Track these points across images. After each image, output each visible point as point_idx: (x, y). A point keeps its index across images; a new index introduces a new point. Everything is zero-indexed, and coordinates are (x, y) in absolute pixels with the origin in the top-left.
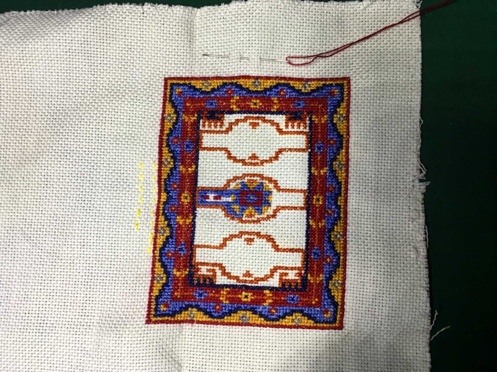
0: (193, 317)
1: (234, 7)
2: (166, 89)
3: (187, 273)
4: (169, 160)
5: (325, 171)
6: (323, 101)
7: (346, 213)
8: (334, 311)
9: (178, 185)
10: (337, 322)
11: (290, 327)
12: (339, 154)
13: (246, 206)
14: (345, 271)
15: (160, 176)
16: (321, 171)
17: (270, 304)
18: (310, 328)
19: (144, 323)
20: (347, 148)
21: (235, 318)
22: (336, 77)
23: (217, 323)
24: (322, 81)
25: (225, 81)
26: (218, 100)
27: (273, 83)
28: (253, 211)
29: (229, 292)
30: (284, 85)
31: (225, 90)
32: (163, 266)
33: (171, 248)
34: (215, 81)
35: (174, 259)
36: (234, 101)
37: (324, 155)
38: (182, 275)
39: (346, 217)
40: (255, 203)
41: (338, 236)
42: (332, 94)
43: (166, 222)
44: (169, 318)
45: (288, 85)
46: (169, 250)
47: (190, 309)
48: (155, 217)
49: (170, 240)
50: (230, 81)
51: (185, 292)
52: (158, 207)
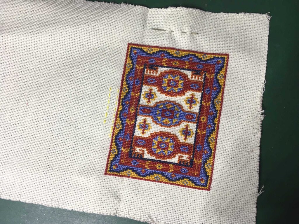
1: (170, 10)
2: (128, 49)
3: (129, 150)
4: (126, 88)
6: (213, 66)
7: (218, 128)
8: (206, 180)
10: (207, 186)
11: (182, 186)
13: (164, 117)
14: (214, 159)
15: (120, 96)
18: (192, 187)
19: (103, 174)
20: (223, 92)
21: (152, 177)
22: (221, 53)
23: (142, 179)
24: (213, 55)
25: (161, 49)
26: (156, 59)
27: (186, 53)
28: (168, 121)
29: (150, 163)
30: (192, 55)
31: (160, 54)
32: (117, 145)
33: (121, 136)
34: (155, 49)
35: (123, 142)
37: (210, 95)
38: (126, 151)
39: (218, 130)
40: (170, 117)
41: (212, 140)
42: (218, 63)
43: (120, 122)
44: (117, 173)
45: (195, 55)
47: (128, 170)
48: (115, 118)
49: (122, 131)
50: (163, 50)
51: (127, 160)
52: (117, 113)
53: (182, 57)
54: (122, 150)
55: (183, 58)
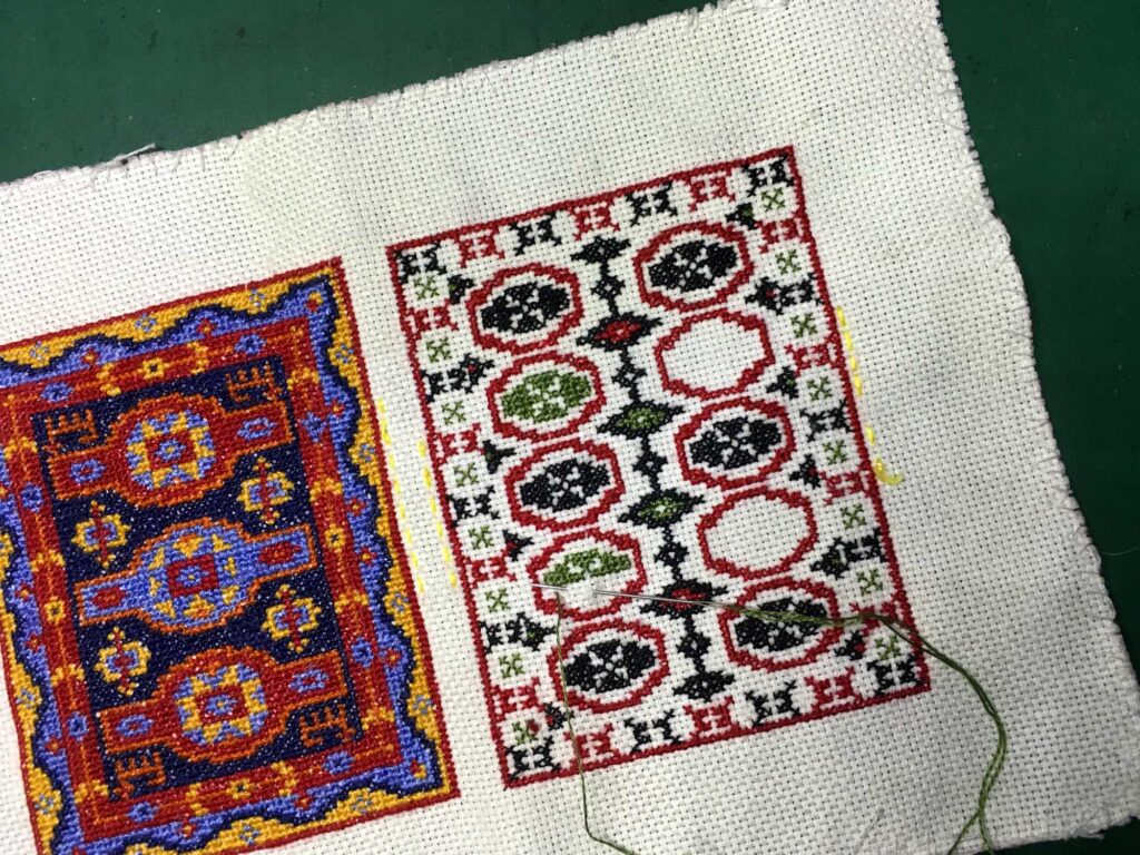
0: (252, 296)
2: (451, 770)
3: (290, 381)
5: (54, 678)
9: (359, 561)
11: (50, 336)
12: (35, 722)
13: (201, 557)
15: (406, 570)
16: (62, 675)
17: (100, 369)
19: (344, 258)
20: (21, 742)
21: (166, 319)
26: (325, 776)
27: (216, 846)
31: (317, 804)
32: (342, 382)
33: (338, 422)
36: (287, 783)
38: (297, 376)
40: (181, 568)
43: (362, 473)
45: (181, 849)
46: (343, 417)
47: (263, 310)
49: (344, 440)
52: (390, 501)
53: (226, 826)
55: (219, 820)
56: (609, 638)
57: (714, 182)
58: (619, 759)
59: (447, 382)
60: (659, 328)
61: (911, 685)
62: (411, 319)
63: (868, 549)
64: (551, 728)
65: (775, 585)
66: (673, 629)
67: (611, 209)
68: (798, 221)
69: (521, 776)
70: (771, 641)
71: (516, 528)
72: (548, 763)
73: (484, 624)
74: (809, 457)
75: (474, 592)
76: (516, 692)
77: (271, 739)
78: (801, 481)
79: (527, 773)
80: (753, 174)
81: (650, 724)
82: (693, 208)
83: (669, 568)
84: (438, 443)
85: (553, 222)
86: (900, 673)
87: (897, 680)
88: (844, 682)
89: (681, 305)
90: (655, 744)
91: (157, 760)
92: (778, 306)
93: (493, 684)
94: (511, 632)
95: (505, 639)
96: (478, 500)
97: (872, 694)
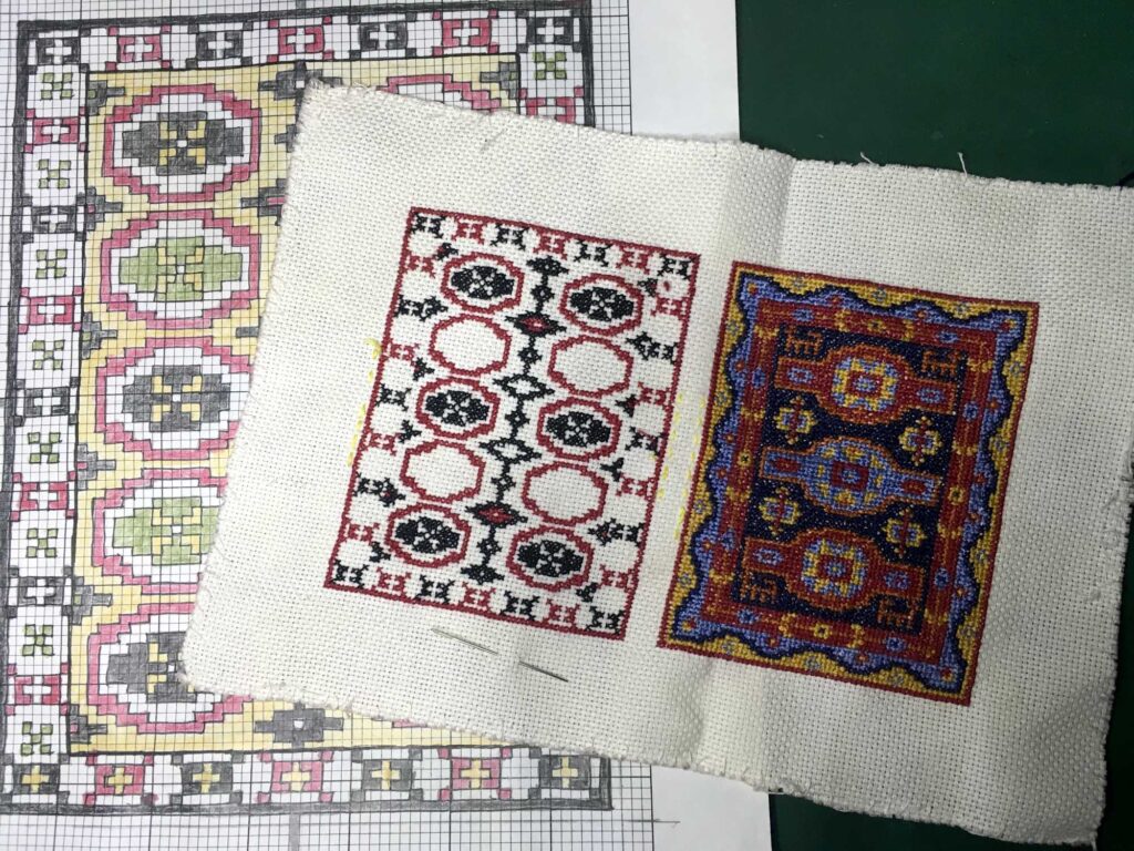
0: (731, 650)
2: (732, 280)
3: (731, 579)
4: (726, 395)
5: (975, 450)
6: (990, 337)
7: (999, 523)
8: (959, 674)
9: (736, 437)
10: (962, 692)
11: (885, 687)
12: (1001, 427)
13: (839, 486)
14: (985, 614)
15: (708, 418)
16: (968, 450)
17: (859, 648)
18: (916, 694)
19: (655, 644)
20: (1017, 418)
21: (796, 661)
22: (1015, 299)
23: (767, 666)
24: (990, 304)
25: (829, 283)
26: (815, 311)
27: (907, 297)
28: (850, 496)
29: (793, 618)
30: (925, 302)
31: (827, 296)
32: (695, 561)
33: (711, 537)
34: (813, 280)
35: (712, 554)
36: (842, 315)
37: (976, 424)
38: (725, 580)
39: (999, 527)
40: (855, 485)
41: (982, 556)
42: (1004, 327)
43: (707, 494)
44: (694, 646)
45: (931, 303)
46: (705, 538)
48: (692, 483)
49: (711, 523)
50: (837, 285)
51: (725, 608)
52: (698, 468)
53: (894, 307)
54: (711, 576)
55: (897, 312)
56: (594, 321)
57: (387, 586)
58: (622, 245)
59: (625, 533)
60: (469, 505)
61: (421, 215)
62: (629, 585)
63: (407, 307)
64: (656, 281)
65: (475, 308)
66: (551, 309)
67: (462, 599)
68: (346, 535)
69: (688, 259)
70: (493, 275)
71: (623, 415)
72: (667, 260)
73: (672, 363)
74: (416, 378)
75: (670, 386)
76: (669, 312)
77: (842, 348)
78: (427, 366)
79: (682, 259)
80: (358, 579)
81: (592, 258)
82: (409, 575)
83: (535, 348)
84: (649, 494)
85: (504, 608)
86: (424, 224)
87: (429, 221)
88: (461, 233)
89: (448, 513)
90: (595, 245)
91: (924, 367)
92: (386, 484)
93: (681, 323)
94: (656, 350)
95: (662, 347)
96: (640, 445)
97: (448, 219)
